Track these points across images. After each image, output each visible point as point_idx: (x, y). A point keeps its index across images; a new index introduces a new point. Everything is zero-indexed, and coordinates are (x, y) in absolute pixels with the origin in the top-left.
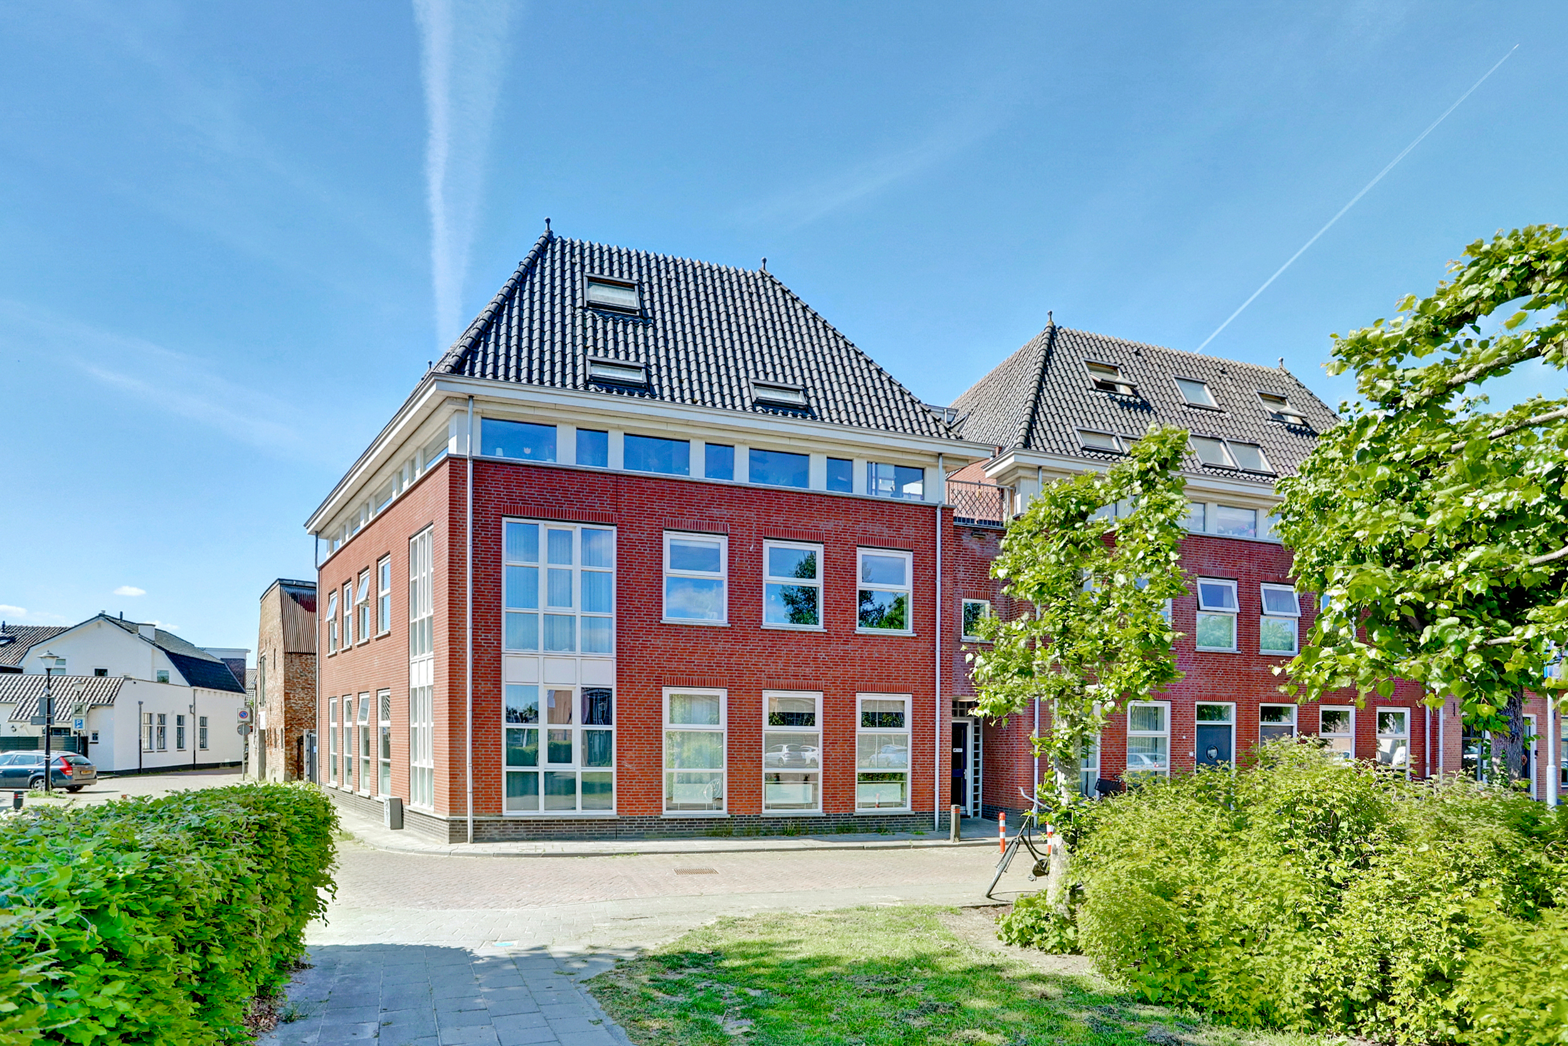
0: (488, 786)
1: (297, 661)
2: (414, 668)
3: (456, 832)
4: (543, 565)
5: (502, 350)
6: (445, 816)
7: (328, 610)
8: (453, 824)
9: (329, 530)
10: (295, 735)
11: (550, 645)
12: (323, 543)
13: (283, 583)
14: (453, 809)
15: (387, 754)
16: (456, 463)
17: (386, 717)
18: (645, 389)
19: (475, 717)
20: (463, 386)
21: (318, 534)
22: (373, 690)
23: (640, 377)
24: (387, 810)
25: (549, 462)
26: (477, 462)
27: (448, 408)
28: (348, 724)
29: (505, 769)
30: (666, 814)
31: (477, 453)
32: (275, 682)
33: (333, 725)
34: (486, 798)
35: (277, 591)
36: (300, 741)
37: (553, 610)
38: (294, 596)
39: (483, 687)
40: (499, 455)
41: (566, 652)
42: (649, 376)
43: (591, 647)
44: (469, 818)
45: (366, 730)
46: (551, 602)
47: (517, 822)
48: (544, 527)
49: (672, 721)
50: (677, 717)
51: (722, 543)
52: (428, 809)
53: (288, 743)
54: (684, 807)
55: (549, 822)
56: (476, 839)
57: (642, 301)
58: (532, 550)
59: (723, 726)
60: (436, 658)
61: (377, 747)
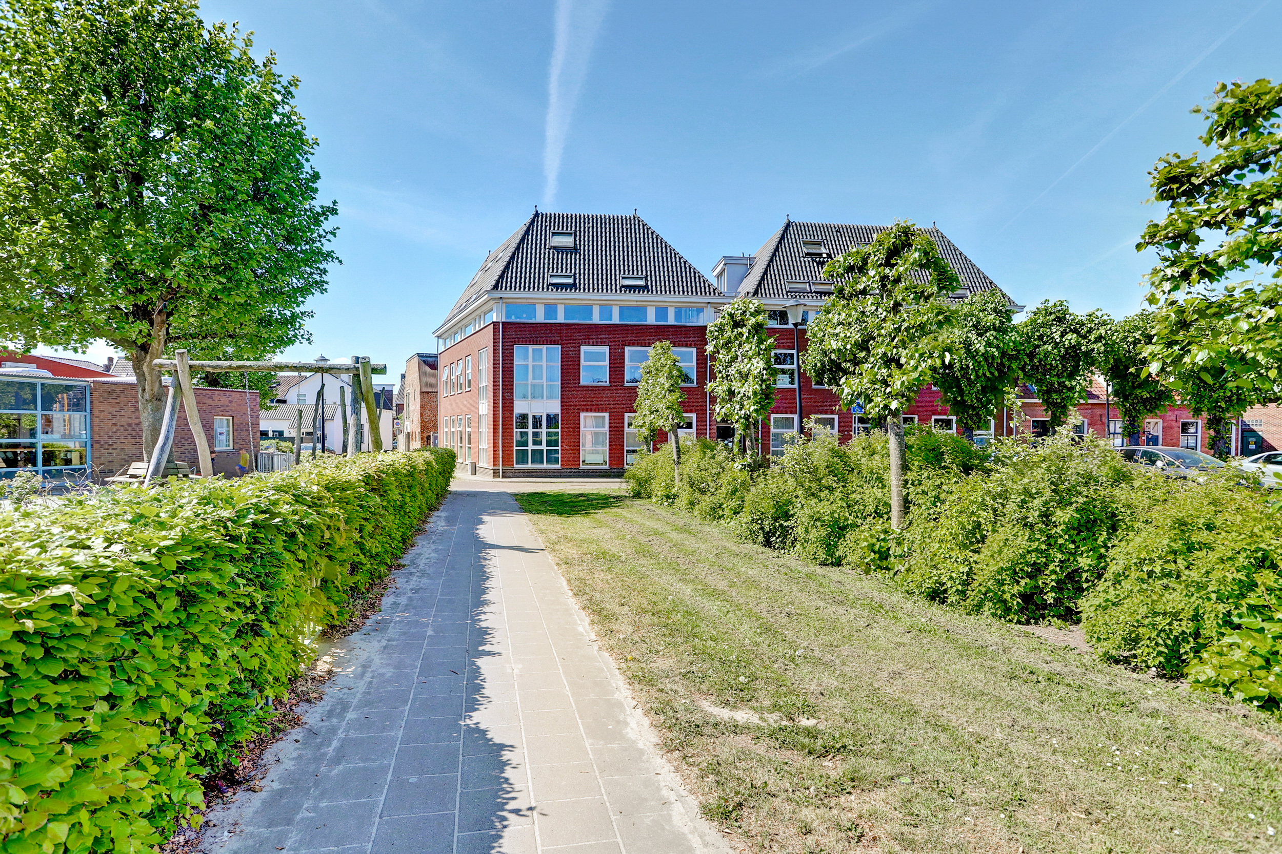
0: (508, 455)
1: (426, 396)
2: (480, 406)
3: (496, 474)
4: (530, 363)
5: (514, 275)
6: (491, 467)
7: (444, 374)
8: (494, 470)
9: (444, 336)
10: (425, 435)
11: (533, 397)
12: (441, 341)
13: (419, 355)
14: (495, 464)
15: (470, 443)
16: (495, 324)
17: (469, 427)
18: (573, 286)
19: (503, 427)
20: (497, 294)
21: (438, 337)
22: (464, 414)
23: (570, 281)
24: (469, 467)
25: (533, 321)
26: (503, 323)
27: (491, 303)
28: (453, 430)
29: (515, 448)
30: (582, 467)
31: (504, 320)
32: (414, 407)
33: (446, 430)
34: (507, 460)
35: (416, 359)
36: (428, 438)
37: (535, 382)
38: (424, 362)
39: (507, 414)
40: (513, 320)
41: (540, 399)
42: (575, 279)
43: (550, 397)
44: (501, 468)
45: (461, 432)
46: (534, 378)
47: (519, 470)
48: (531, 348)
49: (585, 427)
50: (587, 425)
51: (606, 349)
52: (485, 465)
53: (422, 439)
54: (590, 464)
55: (532, 470)
56: (503, 477)
57: (575, 241)
58: (526, 357)
59: (607, 429)
60: (489, 403)
61: (466, 439)
